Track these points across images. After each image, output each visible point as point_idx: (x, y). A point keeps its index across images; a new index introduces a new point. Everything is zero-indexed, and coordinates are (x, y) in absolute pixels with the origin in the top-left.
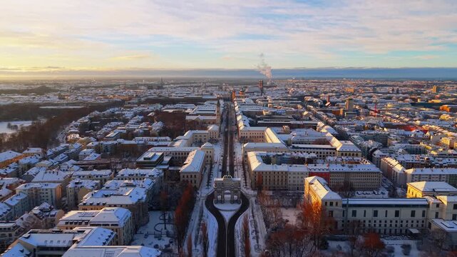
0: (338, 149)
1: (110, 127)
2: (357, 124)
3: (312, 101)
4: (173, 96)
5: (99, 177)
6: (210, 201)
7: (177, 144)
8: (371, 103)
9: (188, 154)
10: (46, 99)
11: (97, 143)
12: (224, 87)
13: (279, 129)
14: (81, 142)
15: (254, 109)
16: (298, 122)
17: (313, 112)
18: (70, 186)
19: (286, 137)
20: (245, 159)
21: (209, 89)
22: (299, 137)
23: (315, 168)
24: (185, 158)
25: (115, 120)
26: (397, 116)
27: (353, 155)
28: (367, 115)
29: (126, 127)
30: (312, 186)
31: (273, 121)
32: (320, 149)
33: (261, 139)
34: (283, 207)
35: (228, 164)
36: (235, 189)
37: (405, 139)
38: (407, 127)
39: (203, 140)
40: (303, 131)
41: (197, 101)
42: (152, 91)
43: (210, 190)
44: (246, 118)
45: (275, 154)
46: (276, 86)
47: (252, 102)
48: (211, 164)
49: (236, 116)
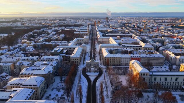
0: (143, 47)
1: (41, 37)
2: (150, 35)
3: (129, 26)
4: (70, 24)
5: (32, 60)
6: (84, 71)
7: (70, 44)
8: (154, 26)
9: (75, 49)
10: (16, 25)
11: (34, 44)
12: (91, 20)
13: (116, 38)
14: (27, 43)
15: (104, 29)
16: (124, 35)
17: (130, 30)
18: (17, 64)
19: (119, 41)
20: (101, 51)
21: (85, 21)
22: (125, 41)
23: (134, 55)
24: (73, 51)
25: (44, 34)
26: (167, 32)
27: (150, 49)
28: (153, 31)
29: (48, 37)
30: (134, 65)
31: (112, 34)
32: (135, 46)
33: (108, 42)
34: (119, 74)
35: (93, 53)
36: (96, 66)
37: (172, 42)
38: (172, 37)
39: (82, 43)
40: (126, 39)
41: (79, 26)
42: (61, 22)
43: (84, 66)
44: (101, 33)
45: (114, 49)
46: (113, 20)
47: (103, 26)
48: (85, 54)
49: (96, 32)
